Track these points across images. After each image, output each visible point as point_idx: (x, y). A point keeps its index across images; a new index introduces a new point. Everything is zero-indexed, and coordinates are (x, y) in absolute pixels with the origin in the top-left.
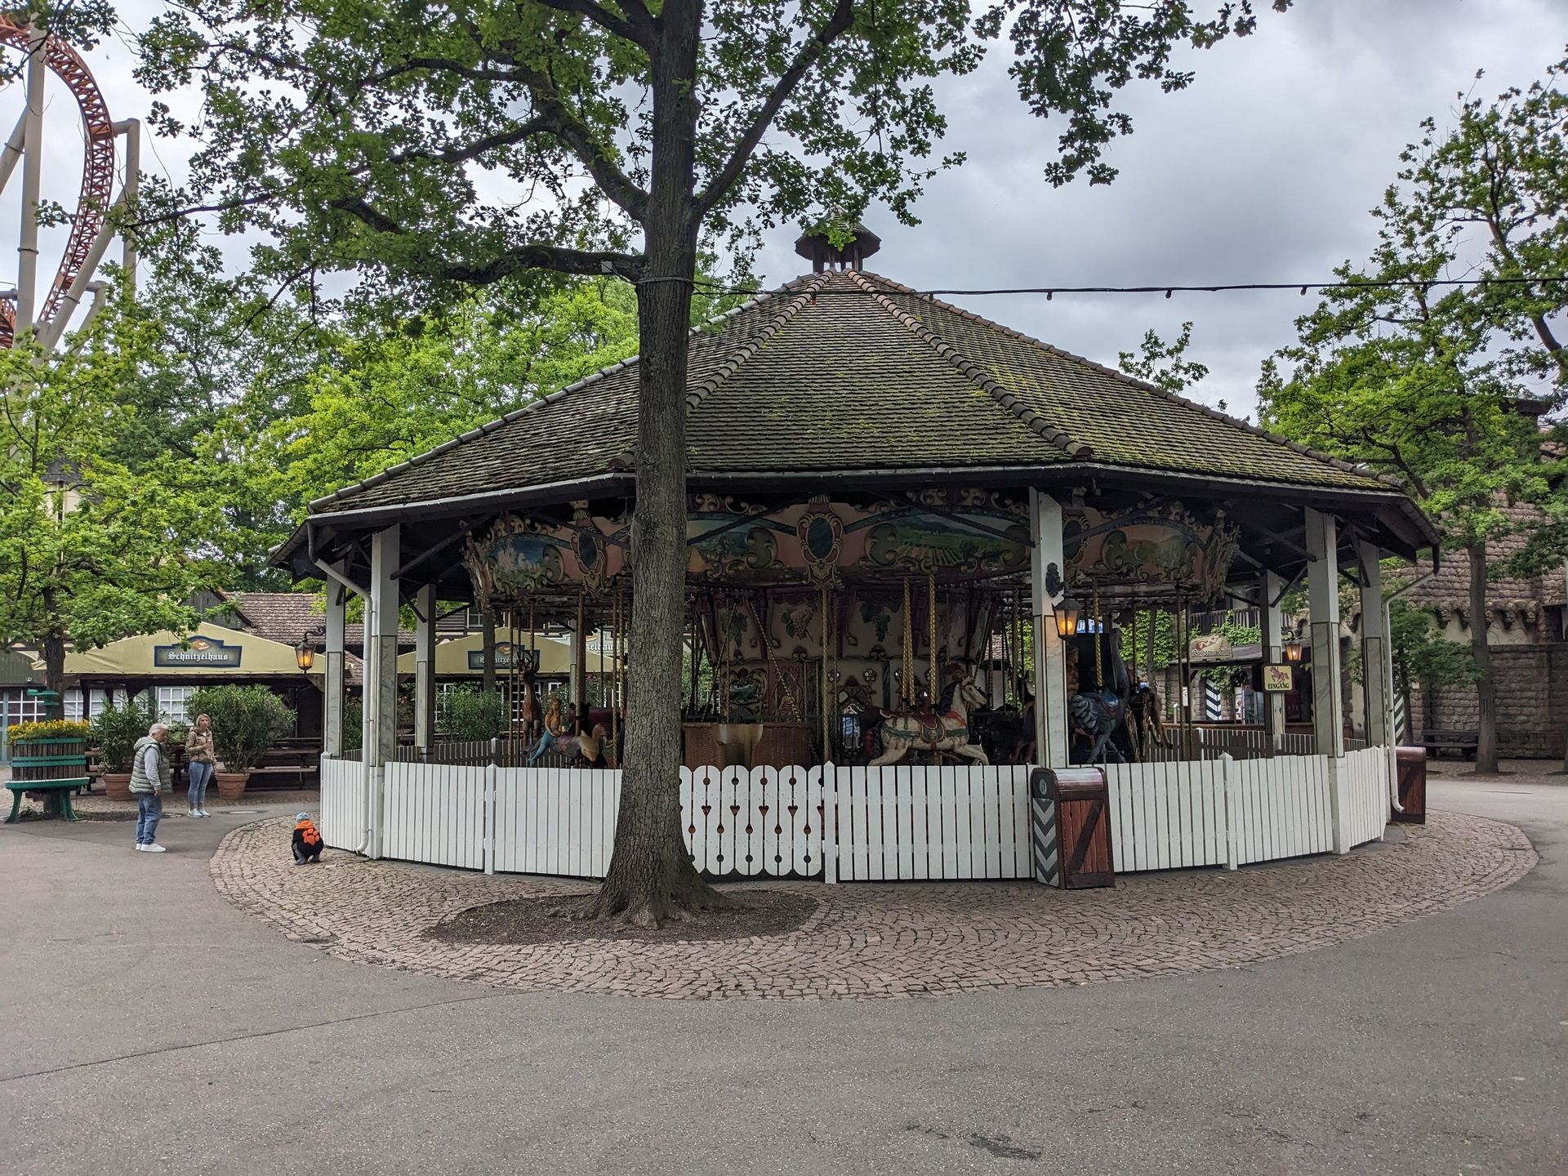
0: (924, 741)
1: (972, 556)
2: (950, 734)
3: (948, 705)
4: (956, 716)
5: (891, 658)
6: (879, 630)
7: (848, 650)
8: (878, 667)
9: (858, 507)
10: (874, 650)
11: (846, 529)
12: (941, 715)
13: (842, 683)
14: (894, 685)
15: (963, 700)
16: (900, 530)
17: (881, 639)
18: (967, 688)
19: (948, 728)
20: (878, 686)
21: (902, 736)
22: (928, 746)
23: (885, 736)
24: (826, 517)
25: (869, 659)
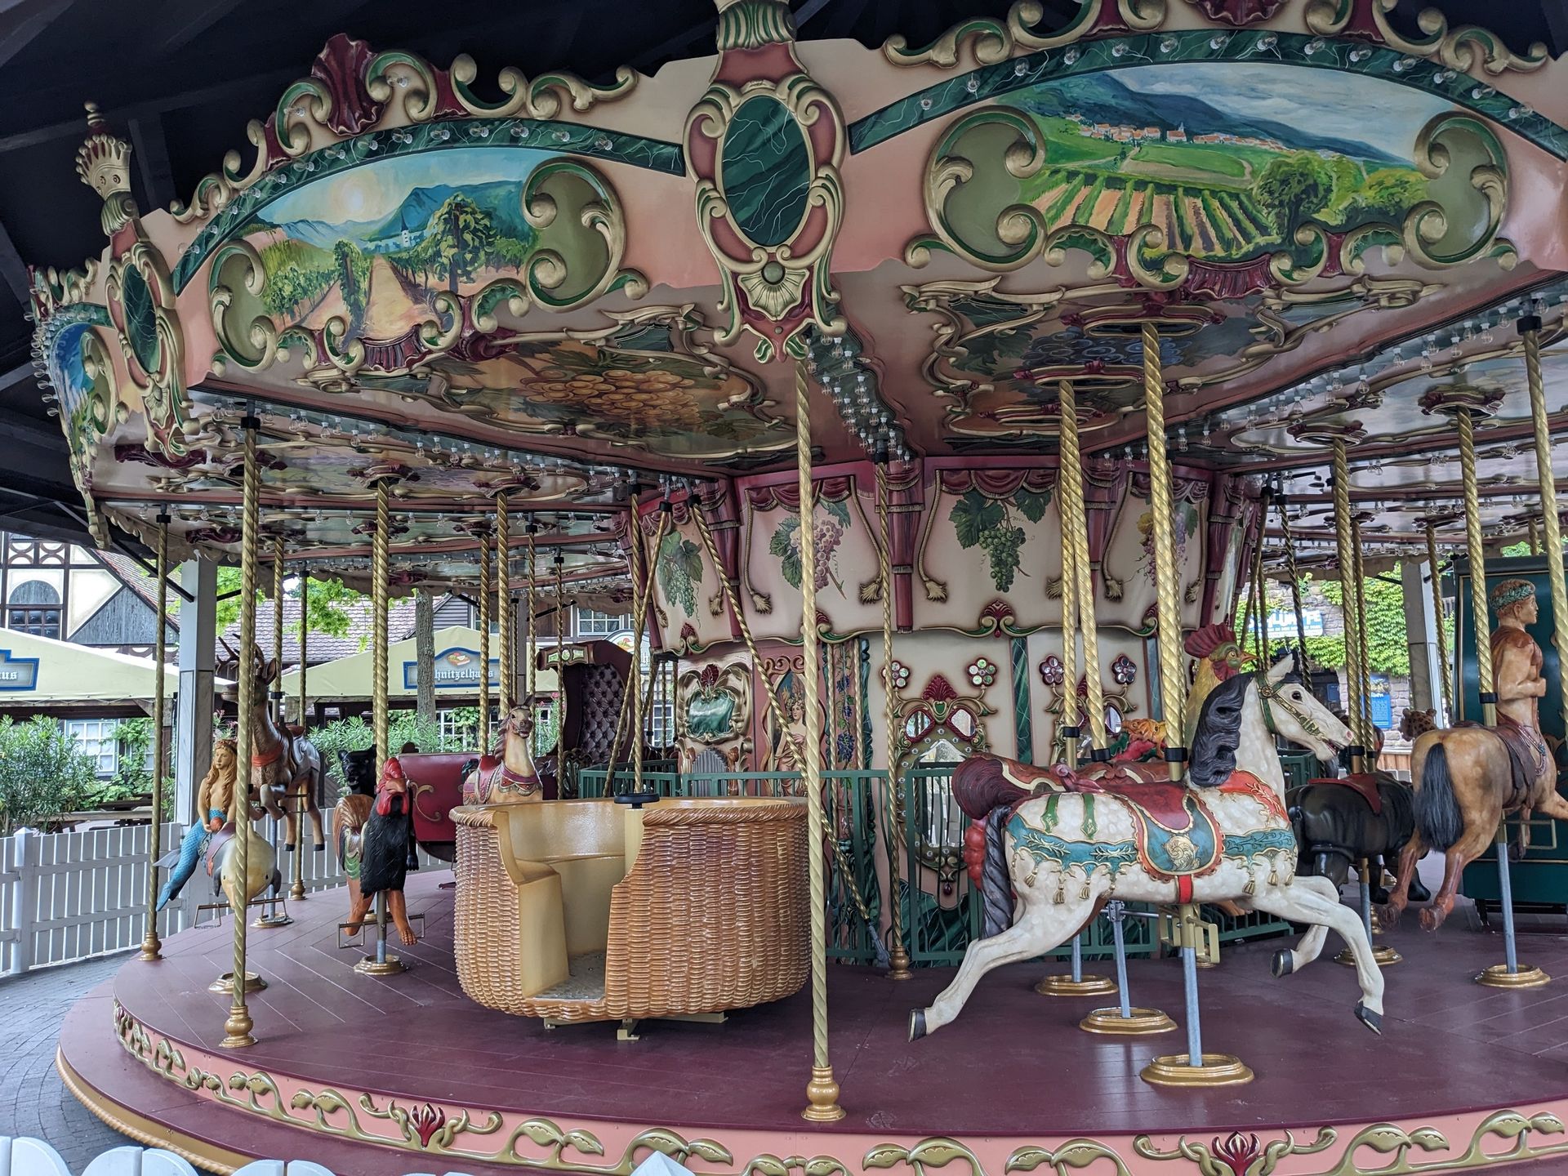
0: (1154, 874)
1: (1310, 222)
2: (1237, 848)
3: (1225, 752)
4: (1251, 787)
5: (1033, 629)
6: (999, 563)
7: (926, 613)
8: (999, 652)
9: (894, 47)
10: (988, 611)
11: (857, 135)
12: (1204, 784)
13: (916, 690)
14: (1040, 695)
15: (1272, 730)
16: (1046, 125)
17: (1003, 586)
18: (1286, 691)
19: (1228, 828)
20: (1000, 697)
21: (1078, 860)
22: (1166, 891)
23: (1021, 860)
24: (781, 95)
25: (976, 633)
